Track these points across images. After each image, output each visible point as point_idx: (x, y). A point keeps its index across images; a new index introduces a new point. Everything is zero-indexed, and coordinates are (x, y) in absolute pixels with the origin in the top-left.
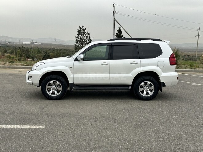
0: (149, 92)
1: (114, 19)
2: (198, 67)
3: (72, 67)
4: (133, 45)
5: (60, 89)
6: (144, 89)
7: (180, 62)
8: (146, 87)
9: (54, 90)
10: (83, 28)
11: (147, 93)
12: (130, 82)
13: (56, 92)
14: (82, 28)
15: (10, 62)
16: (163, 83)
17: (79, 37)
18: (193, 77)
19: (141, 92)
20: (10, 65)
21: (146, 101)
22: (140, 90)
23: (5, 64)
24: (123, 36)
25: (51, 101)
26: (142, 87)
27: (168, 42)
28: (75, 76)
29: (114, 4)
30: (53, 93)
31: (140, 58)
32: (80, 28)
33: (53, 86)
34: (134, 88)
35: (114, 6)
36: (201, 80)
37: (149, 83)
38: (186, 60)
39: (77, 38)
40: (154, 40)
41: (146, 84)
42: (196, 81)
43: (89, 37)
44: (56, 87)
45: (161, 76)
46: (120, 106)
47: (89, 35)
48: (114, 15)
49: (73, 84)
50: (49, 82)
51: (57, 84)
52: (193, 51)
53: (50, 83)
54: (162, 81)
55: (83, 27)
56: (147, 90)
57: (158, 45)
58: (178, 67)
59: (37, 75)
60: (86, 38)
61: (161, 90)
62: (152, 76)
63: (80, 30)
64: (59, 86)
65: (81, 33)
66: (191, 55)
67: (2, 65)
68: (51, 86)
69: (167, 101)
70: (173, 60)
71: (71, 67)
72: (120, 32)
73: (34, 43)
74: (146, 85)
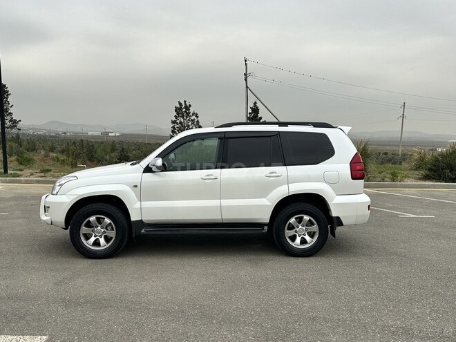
0: (307, 238)
1: (247, 87)
2: (407, 177)
3: (139, 186)
4: (271, 136)
5: (112, 234)
6: (296, 232)
7: (372, 166)
8: (300, 227)
9: (99, 236)
10: (185, 104)
11: (303, 241)
12: (265, 217)
13: (102, 241)
14: (183, 104)
15: (42, 172)
16: (338, 218)
17: (178, 121)
18: (398, 198)
19: (290, 237)
20: (41, 177)
21: (300, 259)
22: (288, 233)
23: (31, 175)
24: (261, 118)
25: (90, 262)
26: (291, 227)
27: (347, 129)
28: (146, 204)
29: (246, 61)
30: (97, 243)
31: (285, 165)
32: (180, 104)
33: (97, 227)
34: (274, 229)
35: (246, 64)
36: (416, 206)
37: (306, 218)
38: (382, 163)
39: (173, 122)
40: (316, 125)
41: (300, 220)
42: (406, 207)
43: (198, 121)
44: (102, 230)
45: (333, 202)
46: (242, 273)
47: (198, 117)
48: (246, 80)
49: (140, 223)
50: (86, 218)
51: (106, 222)
52: (393, 145)
53: (89, 221)
54: (334, 214)
55: (185, 102)
56: (302, 234)
57: (324, 136)
58: (369, 178)
59: (61, 204)
60: (190, 123)
61: (333, 234)
62: (313, 204)
63: (181, 109)
64: (109, 228)
65: (181, 114)
66: (390, 153)
67: (26, 177)
68: (92, 227)
69: (347, 259)
70: (358, 168)
71: (136, 186)
72: (255, 110)
73: (109, 133)
74: (300, 222)
